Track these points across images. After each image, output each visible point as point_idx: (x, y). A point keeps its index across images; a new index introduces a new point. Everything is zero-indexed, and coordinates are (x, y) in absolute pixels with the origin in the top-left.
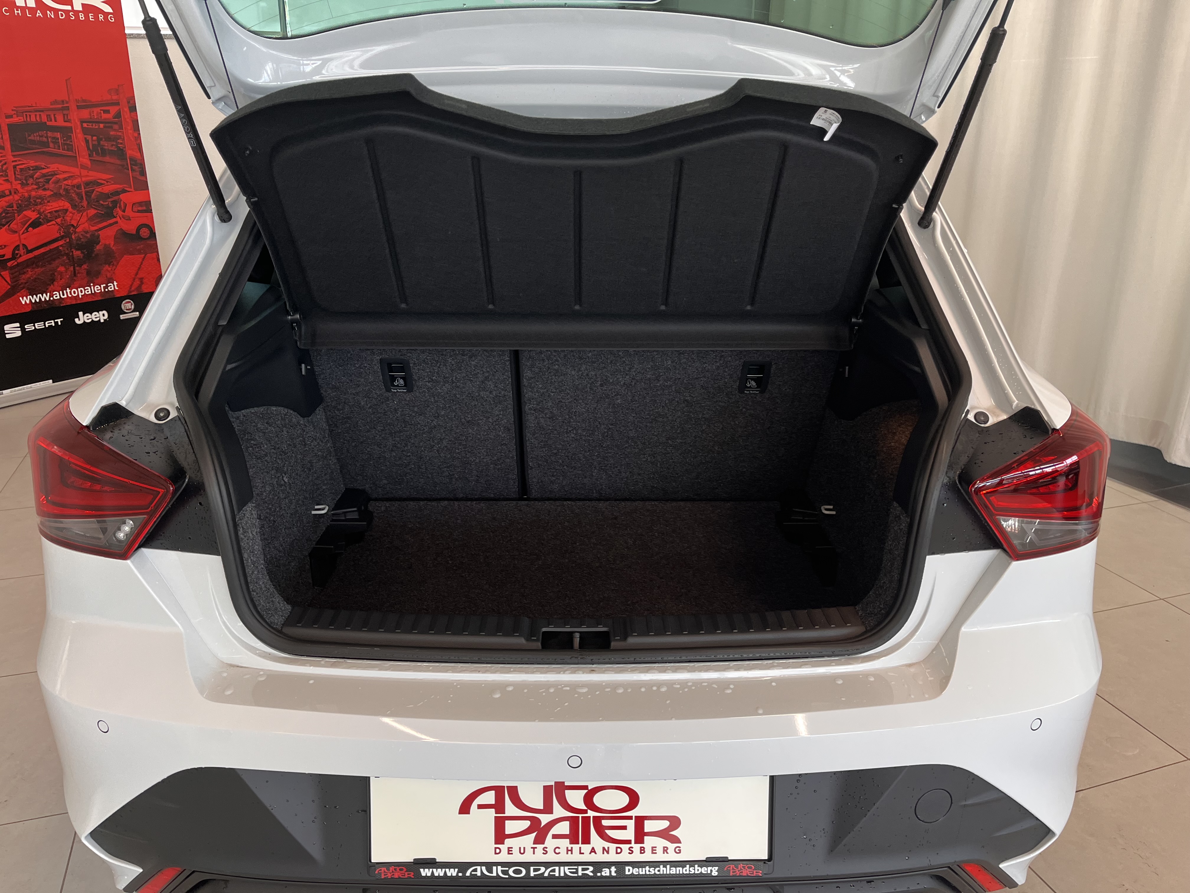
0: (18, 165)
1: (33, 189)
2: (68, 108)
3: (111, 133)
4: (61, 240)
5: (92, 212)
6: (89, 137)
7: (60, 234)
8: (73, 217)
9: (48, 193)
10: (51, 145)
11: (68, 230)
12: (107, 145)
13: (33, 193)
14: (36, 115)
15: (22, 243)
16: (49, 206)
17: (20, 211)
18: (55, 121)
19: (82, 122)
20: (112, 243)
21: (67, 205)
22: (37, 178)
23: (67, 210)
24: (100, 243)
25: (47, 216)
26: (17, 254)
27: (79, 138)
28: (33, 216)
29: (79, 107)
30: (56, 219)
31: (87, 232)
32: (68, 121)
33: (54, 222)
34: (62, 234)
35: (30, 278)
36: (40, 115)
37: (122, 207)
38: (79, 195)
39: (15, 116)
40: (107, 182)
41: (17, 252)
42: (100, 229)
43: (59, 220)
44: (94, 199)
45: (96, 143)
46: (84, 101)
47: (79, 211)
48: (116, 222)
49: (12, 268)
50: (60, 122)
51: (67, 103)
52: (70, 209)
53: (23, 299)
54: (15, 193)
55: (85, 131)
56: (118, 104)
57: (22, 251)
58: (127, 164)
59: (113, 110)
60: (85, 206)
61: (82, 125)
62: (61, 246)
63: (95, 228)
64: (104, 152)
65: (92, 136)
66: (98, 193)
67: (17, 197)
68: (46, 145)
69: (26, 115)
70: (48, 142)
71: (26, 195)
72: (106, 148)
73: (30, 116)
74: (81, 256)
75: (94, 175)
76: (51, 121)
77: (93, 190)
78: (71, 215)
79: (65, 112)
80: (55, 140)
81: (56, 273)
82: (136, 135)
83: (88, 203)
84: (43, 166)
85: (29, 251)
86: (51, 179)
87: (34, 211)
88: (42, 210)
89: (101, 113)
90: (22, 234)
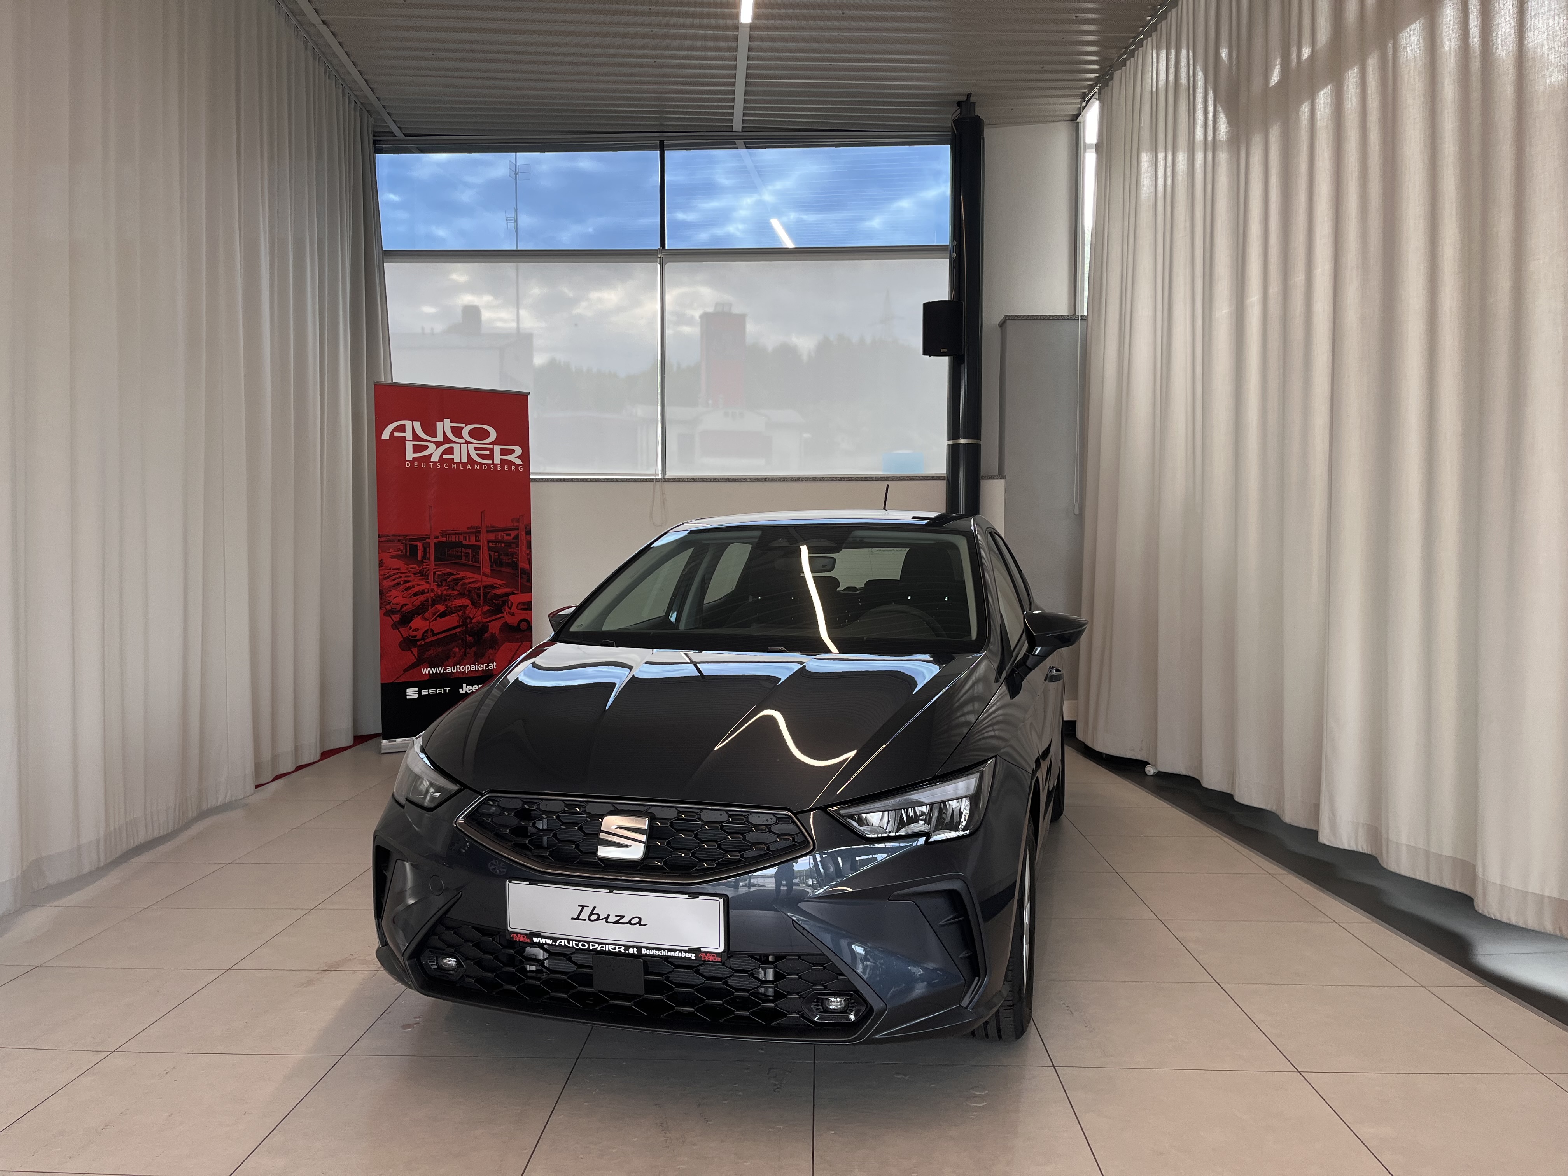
0: (436, 571)
1: (445, 589)
2: (479, 532)
3: (510, 550)
4: (459, 628)
5: (486, 608)
6: (492, 553)
7: (459, 623)
8: (471, 611)
9: (456, 593)
10: (464, 558)
11: (465, 620)
12: (505, 559)
13: (445, 592)
14: (456, 536)
15: (431, 628)
16: (455, 602)
17: (433, 605)
18: (469, 541)
19: (489, 542)
20: (497, 633)
21: (467, 602)
22: (449, 581)
23: (467, 606)
24: (488, 632)
25: (452, 609)
26: (426, 636)
27: (484, 553)
28: (441, 608)
29: (487, 531)
30: (458, 611)
31: (480, 623)
32: (479, 541)
33: (456, 614)
34: (461, 623)
35: (432, 654)
36: (459, 536)
37: (510, 605)
38: (479, 596)
39: (440, 537)
40: (501, 586)
41: (425, 634)
42: (490, 621)
43: (460, 613)
44: (489, 598)
45: (497, 557)
46: (493, 527)
47: (476, 607)
48: (503, 617)
49: (420, 646)
50: (473, 542)
51: (479, 528)
52: (470, 605)
53: (424, 670)
54: (432, 591)
55: (490, 549)
56: (518, 529)
57: (429, 633)
58: (518, 574)
59: (513, 534)
60: (481, 603)
61: (488, 544)
62: (458, 632)
63: (487, 620)
64: (502, 565)
65: (495, 552)
66: (493, 594)
67: (432, 595)
68: (460, 558)
69: (449, 536)
70: (462, 555)
71: (440, 593)
72: (504, 561)
73: (451, 537)
74: (473, 640)
75: (492, 581)
76: (466, 540)
77: (490, 592)
78: (470, 609)
79: (477, 535)
80: (467, 555)
81: (451, 653)
82: (528, 552)
83: (484, 601)
84: (455, 573)
85: (434, 635)
86: (459, 582)
87: (443, 605)
88: (449, 605)
89: (504, 536)
90: (433, 621)
